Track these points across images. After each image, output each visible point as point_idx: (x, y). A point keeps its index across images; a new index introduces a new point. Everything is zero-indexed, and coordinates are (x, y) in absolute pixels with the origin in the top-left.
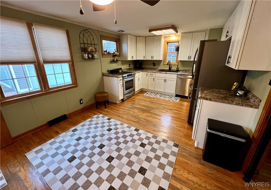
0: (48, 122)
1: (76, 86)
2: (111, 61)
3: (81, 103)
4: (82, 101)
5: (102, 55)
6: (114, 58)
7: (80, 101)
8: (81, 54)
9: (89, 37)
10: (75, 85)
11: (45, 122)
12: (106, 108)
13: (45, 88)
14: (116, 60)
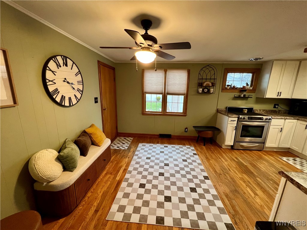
0: (160, 134)
1: (185, 116)
2: (235, 97)
3: (186, 131)
4: (186, 130)
5: (222, 89)
6: (240, 94)
7: (185, 129)
8: (196, 89)
9: (210, 72)
10: (184, 114)
11: (158, 134)
12: (204, 145)
13: (164, 111)
14: (242, 96)
